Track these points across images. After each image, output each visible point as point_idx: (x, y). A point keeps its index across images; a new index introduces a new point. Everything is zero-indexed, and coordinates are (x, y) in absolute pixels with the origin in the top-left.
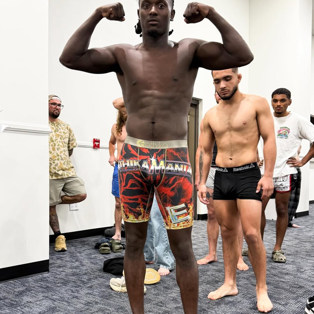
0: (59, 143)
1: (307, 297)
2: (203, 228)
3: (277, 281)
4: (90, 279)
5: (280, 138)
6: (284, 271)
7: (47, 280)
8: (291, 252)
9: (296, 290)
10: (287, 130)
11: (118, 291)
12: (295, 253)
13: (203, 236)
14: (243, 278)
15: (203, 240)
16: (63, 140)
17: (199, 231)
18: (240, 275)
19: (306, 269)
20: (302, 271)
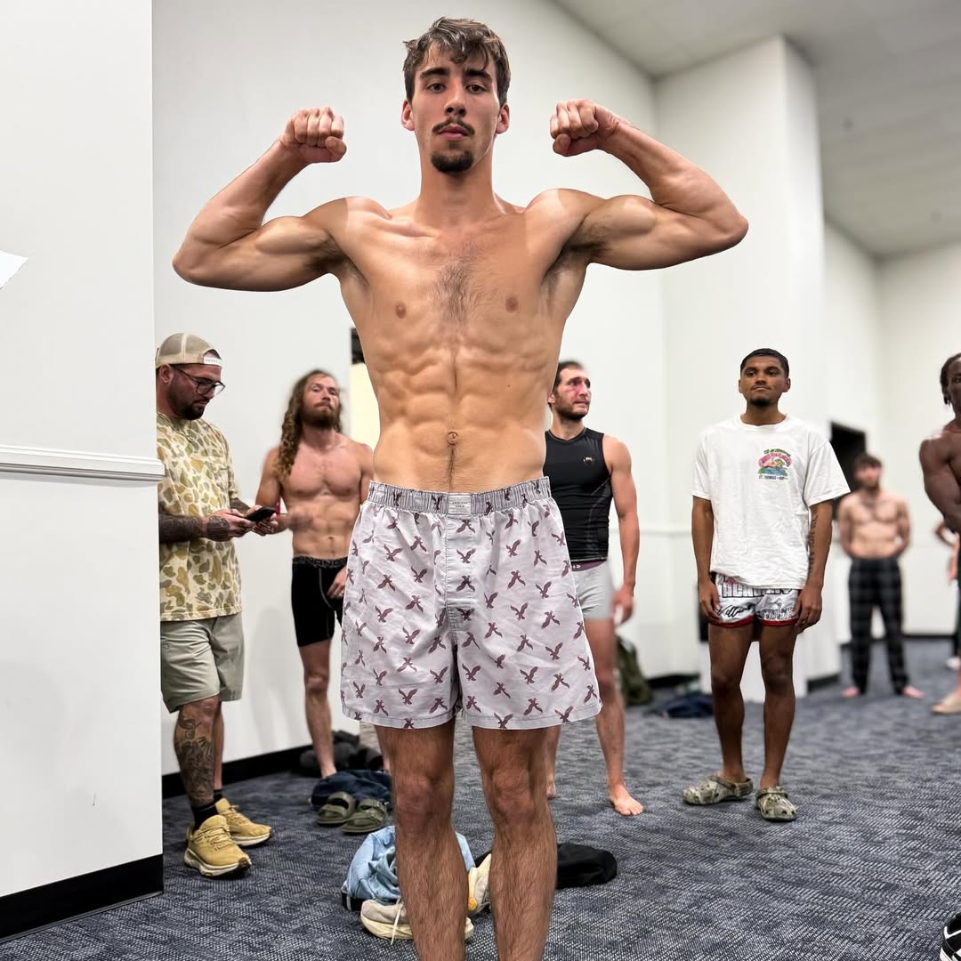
0: (205, 491)
1: (918, 914)
2: (573, 733)
3: (823, 874)
4: (292, 908)
5: (767, 477)
6: (830, 843)
7: (164, 918)
8: (831, 790)
9: (881, 896)
10: (784, 457)
11: (390, 939)
12: (841, 791)
13: (581, 756)
14: (727, 871)
15: (584, 767)
16: (216, 479)
17: (567, 744)
18: (717, 864)
19: (887, 833)
20: (879, 842)
